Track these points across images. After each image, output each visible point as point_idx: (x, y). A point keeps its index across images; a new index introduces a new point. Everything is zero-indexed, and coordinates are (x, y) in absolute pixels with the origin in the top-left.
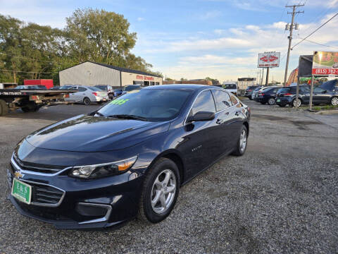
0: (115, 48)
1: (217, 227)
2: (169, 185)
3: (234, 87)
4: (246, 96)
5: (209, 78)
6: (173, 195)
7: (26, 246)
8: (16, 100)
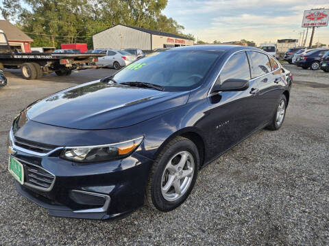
0: (146, 10)
1: (242, 223)
2: (185, 168)
3: (272, 49)
4: (285, 60)
5: (244, 40)
6: (190, 179)
7: (24, 227)
8: (49, 64)
